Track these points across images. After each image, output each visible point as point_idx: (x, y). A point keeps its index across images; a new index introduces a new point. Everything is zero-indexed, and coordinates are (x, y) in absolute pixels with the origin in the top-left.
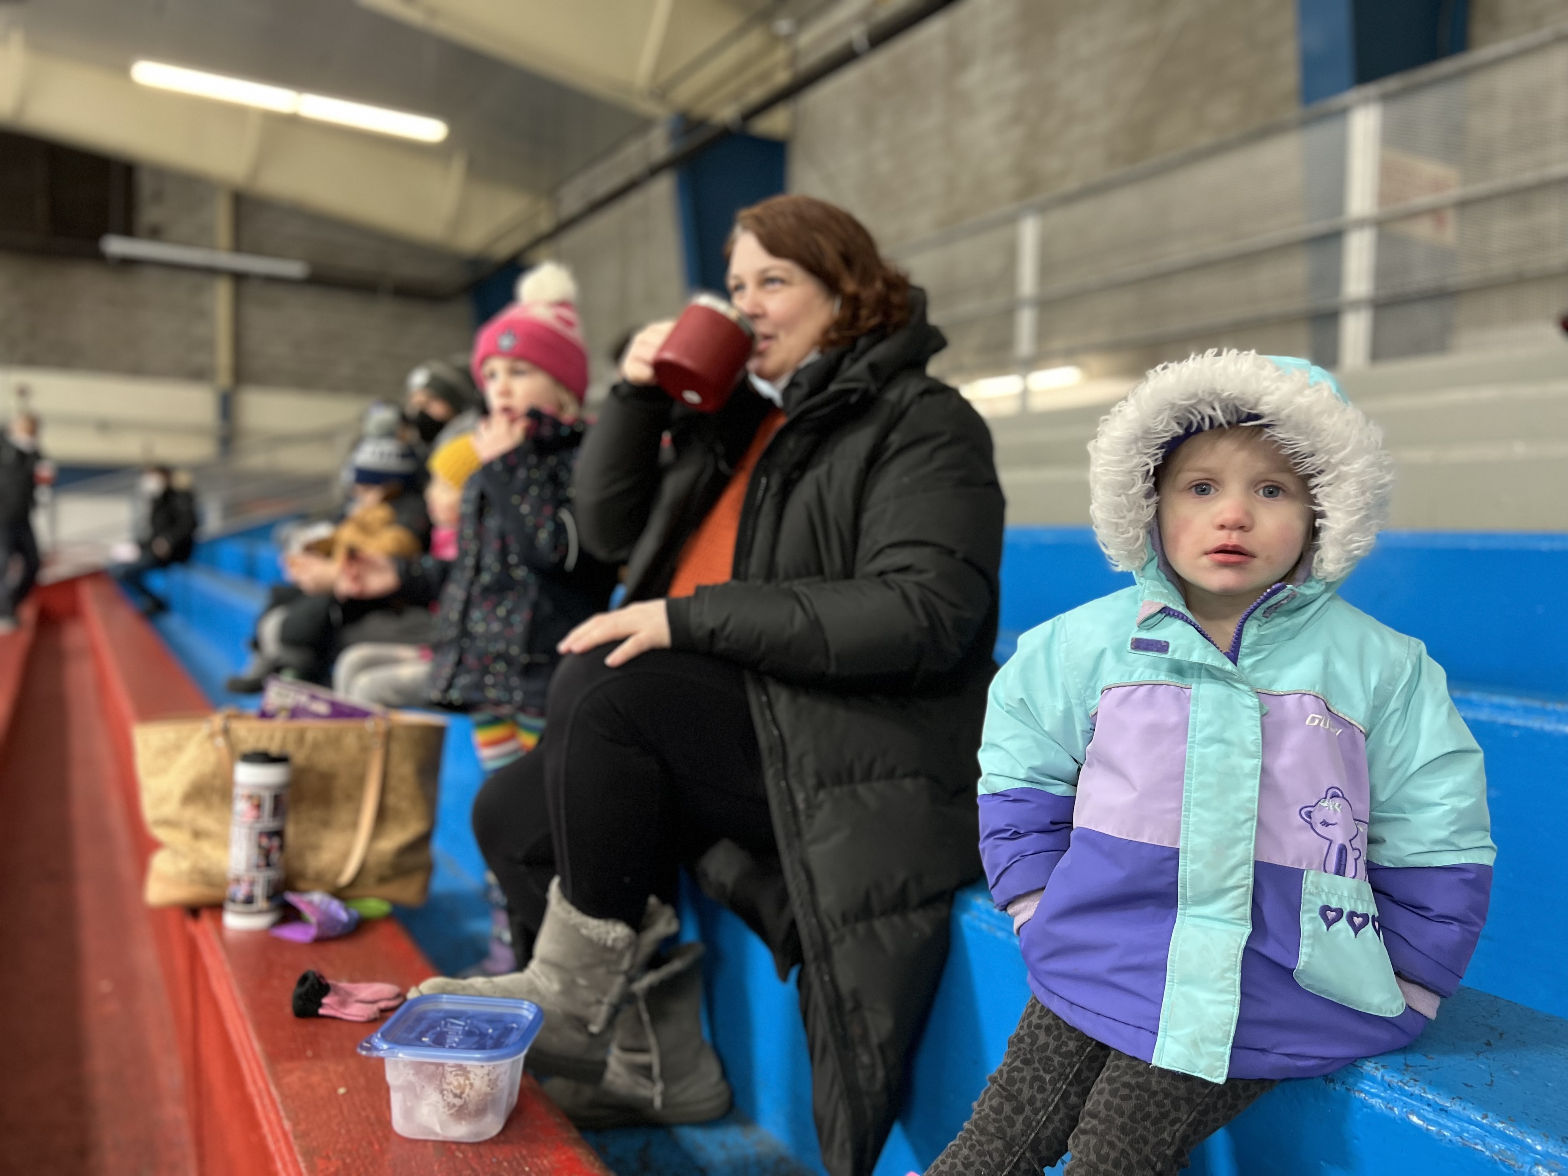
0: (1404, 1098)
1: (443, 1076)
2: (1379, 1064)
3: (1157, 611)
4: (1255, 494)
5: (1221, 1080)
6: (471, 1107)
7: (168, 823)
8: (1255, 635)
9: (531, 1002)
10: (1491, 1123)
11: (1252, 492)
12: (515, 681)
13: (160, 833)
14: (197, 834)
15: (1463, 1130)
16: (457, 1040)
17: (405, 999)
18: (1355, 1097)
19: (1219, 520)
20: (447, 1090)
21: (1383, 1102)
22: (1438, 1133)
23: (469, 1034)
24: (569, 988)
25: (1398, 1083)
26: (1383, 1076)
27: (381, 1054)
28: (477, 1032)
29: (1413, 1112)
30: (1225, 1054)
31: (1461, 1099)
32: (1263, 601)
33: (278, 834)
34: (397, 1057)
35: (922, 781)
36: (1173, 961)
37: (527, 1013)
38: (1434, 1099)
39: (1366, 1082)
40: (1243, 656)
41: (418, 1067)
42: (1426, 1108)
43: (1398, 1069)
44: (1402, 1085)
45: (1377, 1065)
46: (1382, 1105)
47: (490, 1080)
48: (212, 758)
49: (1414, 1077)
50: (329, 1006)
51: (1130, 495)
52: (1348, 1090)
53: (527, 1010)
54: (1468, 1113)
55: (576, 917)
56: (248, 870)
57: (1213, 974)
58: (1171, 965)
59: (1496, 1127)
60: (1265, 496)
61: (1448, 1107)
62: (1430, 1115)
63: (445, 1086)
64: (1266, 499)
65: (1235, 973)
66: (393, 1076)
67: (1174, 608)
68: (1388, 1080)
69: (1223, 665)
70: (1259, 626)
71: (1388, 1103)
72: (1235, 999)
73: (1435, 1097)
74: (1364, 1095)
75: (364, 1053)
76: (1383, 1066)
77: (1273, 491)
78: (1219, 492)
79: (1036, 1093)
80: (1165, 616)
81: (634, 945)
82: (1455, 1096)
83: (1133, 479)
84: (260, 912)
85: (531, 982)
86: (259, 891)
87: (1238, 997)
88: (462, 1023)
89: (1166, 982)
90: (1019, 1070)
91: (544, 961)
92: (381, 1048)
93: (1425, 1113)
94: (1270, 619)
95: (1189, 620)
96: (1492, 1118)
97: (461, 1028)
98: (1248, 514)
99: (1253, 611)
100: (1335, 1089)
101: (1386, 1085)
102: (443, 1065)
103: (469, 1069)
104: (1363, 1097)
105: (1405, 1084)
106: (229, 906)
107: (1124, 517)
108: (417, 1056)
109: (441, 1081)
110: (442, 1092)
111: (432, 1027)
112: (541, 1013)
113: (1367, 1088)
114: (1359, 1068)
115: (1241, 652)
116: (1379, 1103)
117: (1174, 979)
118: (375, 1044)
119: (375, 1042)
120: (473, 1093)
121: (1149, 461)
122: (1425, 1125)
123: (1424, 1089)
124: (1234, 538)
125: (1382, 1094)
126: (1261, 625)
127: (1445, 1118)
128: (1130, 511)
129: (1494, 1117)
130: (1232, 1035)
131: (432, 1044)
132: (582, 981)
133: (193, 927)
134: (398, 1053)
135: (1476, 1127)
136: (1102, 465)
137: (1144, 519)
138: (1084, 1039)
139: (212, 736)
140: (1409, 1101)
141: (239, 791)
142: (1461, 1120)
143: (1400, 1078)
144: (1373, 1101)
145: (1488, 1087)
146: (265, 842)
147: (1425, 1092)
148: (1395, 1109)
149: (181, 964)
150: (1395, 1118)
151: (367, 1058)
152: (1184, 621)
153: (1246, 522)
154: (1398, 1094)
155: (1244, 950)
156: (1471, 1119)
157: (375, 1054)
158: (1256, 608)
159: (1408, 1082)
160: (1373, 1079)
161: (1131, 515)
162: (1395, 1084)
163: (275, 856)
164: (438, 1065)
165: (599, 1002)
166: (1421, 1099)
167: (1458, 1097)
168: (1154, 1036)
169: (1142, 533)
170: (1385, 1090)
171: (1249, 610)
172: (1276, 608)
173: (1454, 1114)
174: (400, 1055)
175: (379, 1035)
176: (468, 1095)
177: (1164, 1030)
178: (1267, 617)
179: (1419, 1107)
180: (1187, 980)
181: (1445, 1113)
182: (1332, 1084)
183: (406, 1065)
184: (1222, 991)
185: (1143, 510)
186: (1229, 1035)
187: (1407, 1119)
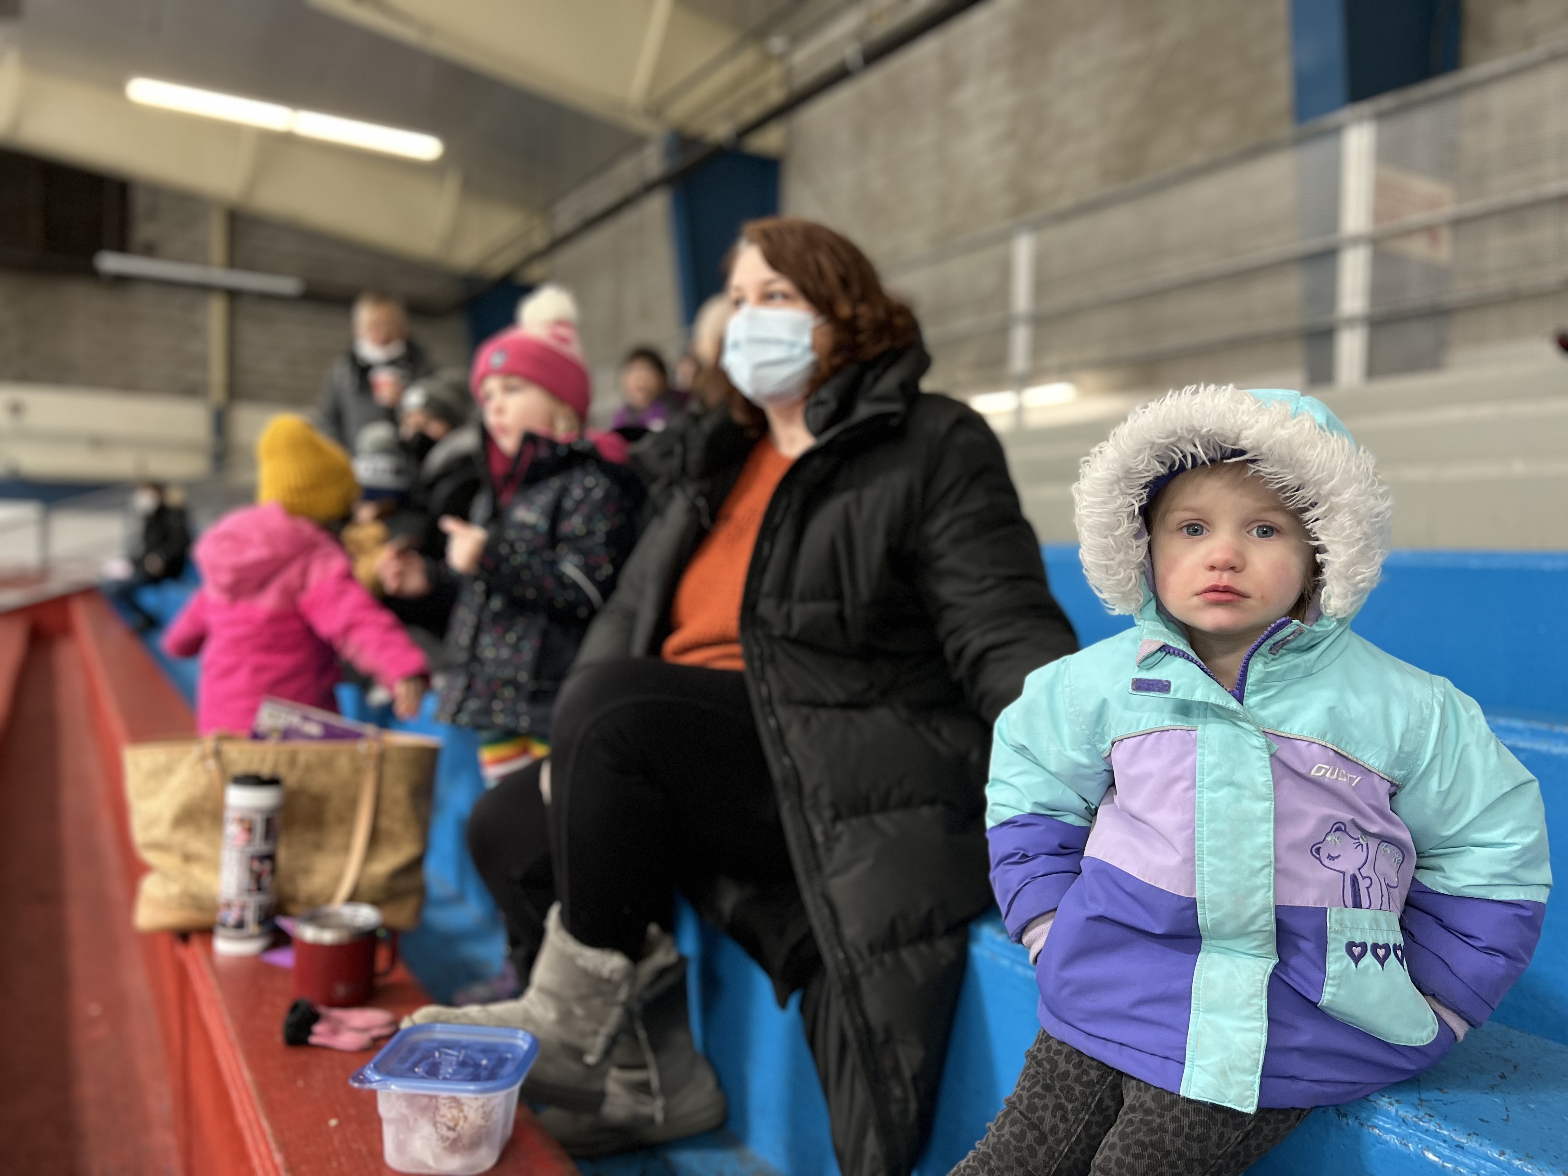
0: (1419, 1134)
1: (437, 1108)
2: (1393, 1098)
3: (1156, 649)
4: (1247, 535)
5: (1251, 1109)
6: (466, 1141)
7: (158, 846)
8: (1261, 672)
9: (526, 1031)
10: (1508, 1160)
11: (1244, 532)
12: (523, 707)
13: (150, 857)
14: (188, 858)
15: (1480, 1166)
16: (450, 1070)
17: (397, 1030)
18: (1369, 1132)
19: (1210, 561)
20: (440, 1123)
21: (1397, 1137)
22: (1455, 1170)
23: (462, 1064)
24: (565, 1017)
25: (1412, 1118)
26: (1397, 1111)
27: (374, 1086)
28: (471, 1062)
29: (1428, 1149)
30: (1255, 1082)
31: (1477, 1135)
32: (1268, 637)
33: (270, 857)
34: (390, 1089)
35: (939, 808)
36: (1198, 989)
37: (523, 1043)
38: (1450, 1134)
39: (1379, 1117)
40: (1250, 693)
41: (411, 1099)
42: (1442, 1144)
43: (1413, 1104)
44: (1417, 1120)
45: (1391, 1100)
46: (1396, 1141)
47: (484, 1113)
48: (203, 780)
49: (1428, 1112)
50: (320, 1034)
51: (1116, 536)
52: (1362, 1125)
53: (523, 1039)
54: (1485, 1149)
55: (573, 947)
56: (240, 894)
57: (1239, 1001)
58: (1195, 994)
59: (1514, 1164)
60: (1259, 536)
61: (1464, 1143)
62: (1445, 1151)
63: (439, 1119)
64: (1259, 539)
65: (1262, 999)
66: (385, 1109)
67: (1175, 645)
68: (1402, 1116)
69: (1227, 703)
70: (1266, 663)
71: (1403, 1139)
72: (1263, 1025)
73: (1450, 1133)
74: (1377, 1131)
75: (356, 1085)
76: (1397, 1101)
77: (1267, 531)
78: (1210, 533)
79: (1059, 1123)
80: (1165, 655)
81: (631, 976)
82: (1471, 1132)
83: (1118, 520)
84: (251, 937)
85: (526, 1011)
86: (250, 916)
87: (1266, 1024)
88: (455, 1053)
89: (1191, 1011)
90: (1042, 1097)
91: (542, 990)
92: (373, 1080)
93: (1441, 1150)
94: (1277, 656)
95: (1190, 657)
96: (1509, 1155)
97: (454, 1059)
98: (1240, 554)
99: (1258, 647)
100: (1348, 1124)
101: (1401, 1120)
102: (436, 1097)
103: (463, 1101)
104: (1377, 1133)
105: (1420, 1120)
106: (220, 931)
107: (1113, 559)
108: (409, 1087)
109: (434, 1114)
110: (435, 1124)
111: (424, 1058)
112: (536, 1043)
113: (1381, 1123)
114: (1373, 1103)
115: (1247, 689)
116: (1394, 1139)
117: (1199, 1007)
118: (367, 1076)
119: (367, 1073)
120: (467, 1126)
121: (1134, 502)
122: (1441, 1162)
123: (1439, 1125)
124: (1225, 579)
125: (1397, 1130)
126: (1268, 662)
127: (1461, 1155)
128: (1119, 552)
129: (1512, 1154)
130: (1261, 1063)
131: (426, 1076)
132: (578, 1011)
133: (182, 951)
134: (390, 1085)
135: (1493, 1164)
136: (1085, 507)
137: (1134, 560)
138: (1105, 1069)
139: (203, 758)
140: (1424, 1136)
141: (230, 815)
142: (1477, 1156)
143: (1414, 1113)
144: (1387, 1137)
145: (1505, 1122)
146: (256, 865)
147: (1440, 1128)
148: (1410, 1145)
149: (171, 988)
150: (1410, 1154)
151: (358, 1091)
152: (1185, 659)
153: (1236, 562)
154: (1412, 1130)
155: (1270, 976)
156: (1488, 1156)
157: (367, 1086)
158: (1261, 644)
159: (1423, 1117)
160: (1387, 1115)
161: (1120, 557)
162: (1410, 1120)
163: (266, 881)
164: (431, 1097)
165: (595, 1033)
166: (1436, 1135)
167: (1474, 1133)
168: (1182, 1066)
169: (1134, 574)
170: (1399, 1126)
171: (1253, 646)
172: (1283, 644)
173: (1470, 1150)
174: (393, 1087)
175: (372, 1066)
176: (462, 1128)
177: (1191, 1060)
178: (1274, 654)
179: (1434, 1143)
180: (1212, 1008)
181: (1462, 1150)
182: (1344, 1120)
183: (398, 1097)
184: (1249, 1018)
185: (1133, 551)
186: (1258, 1063)
187: (1423, 1156)
